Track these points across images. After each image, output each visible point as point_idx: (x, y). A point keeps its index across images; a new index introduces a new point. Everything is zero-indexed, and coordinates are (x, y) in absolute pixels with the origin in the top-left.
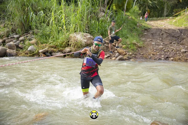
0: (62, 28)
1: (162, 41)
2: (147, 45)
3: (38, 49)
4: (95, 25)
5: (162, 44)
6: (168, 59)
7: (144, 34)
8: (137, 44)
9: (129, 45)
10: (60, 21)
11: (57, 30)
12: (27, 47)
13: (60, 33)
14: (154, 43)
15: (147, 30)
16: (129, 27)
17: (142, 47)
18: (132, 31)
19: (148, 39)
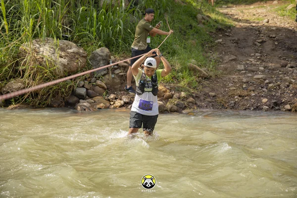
1: (263, 61)
4: (88, 19)
5: (262, 68)
6: (277, 108)
8: (198, 68)
9: (178, 72)
14: (242, 67)
15: (223, 30)
16: (177, 25)
17: (211, 77)
18: (185, 35)
19: (227, 57)
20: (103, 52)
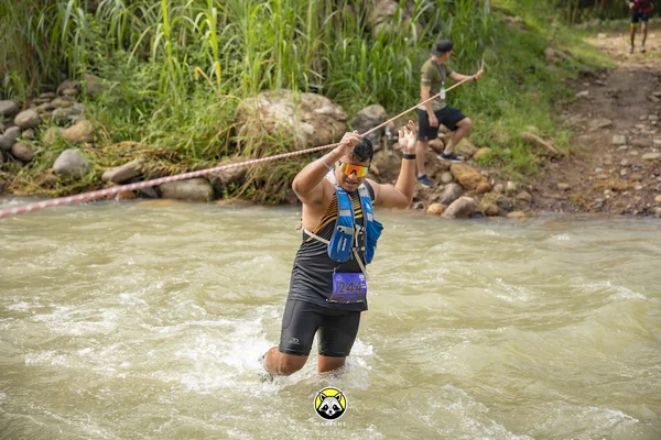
0: (206, 70)
2: (589, 148)
3: (101, 165)
4: (353, 57)
5: (659, 142)
7: (578, 95)
8: (540, 140)
9: (503, 147)
10: (196, 41)
11: (182, 82)
12: (49, 154)
13: (197, 94)
14: (622, 139)
15: (591, 75)
16: (506, 66)
17: (563, 156)
18: (520, 84)
19: (595, 121)
20: (374, 113)
